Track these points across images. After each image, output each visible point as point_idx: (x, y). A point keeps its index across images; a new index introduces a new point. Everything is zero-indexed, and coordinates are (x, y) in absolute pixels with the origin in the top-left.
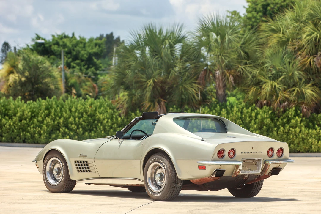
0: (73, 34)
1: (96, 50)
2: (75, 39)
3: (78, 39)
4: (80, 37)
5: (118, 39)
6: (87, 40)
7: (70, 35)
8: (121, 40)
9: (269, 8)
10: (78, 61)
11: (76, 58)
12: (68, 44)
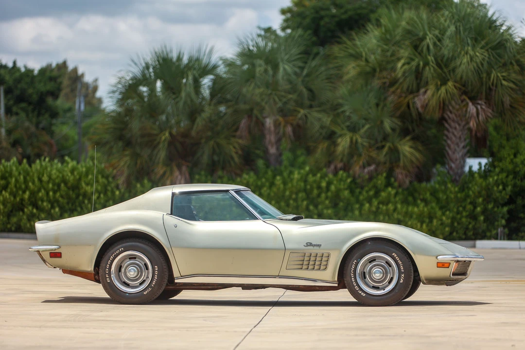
0: (15, 63)
1: (50, 86)
2: (19, 70)
3: (23, 70)
4: (25, 67)
5: (75, 70)
6: (36, 72)
7: (10, 65)
8: (80, 72)
9: (322, 23)
10: (23, 105)
11: (21, 99)
12: (7, 78)
